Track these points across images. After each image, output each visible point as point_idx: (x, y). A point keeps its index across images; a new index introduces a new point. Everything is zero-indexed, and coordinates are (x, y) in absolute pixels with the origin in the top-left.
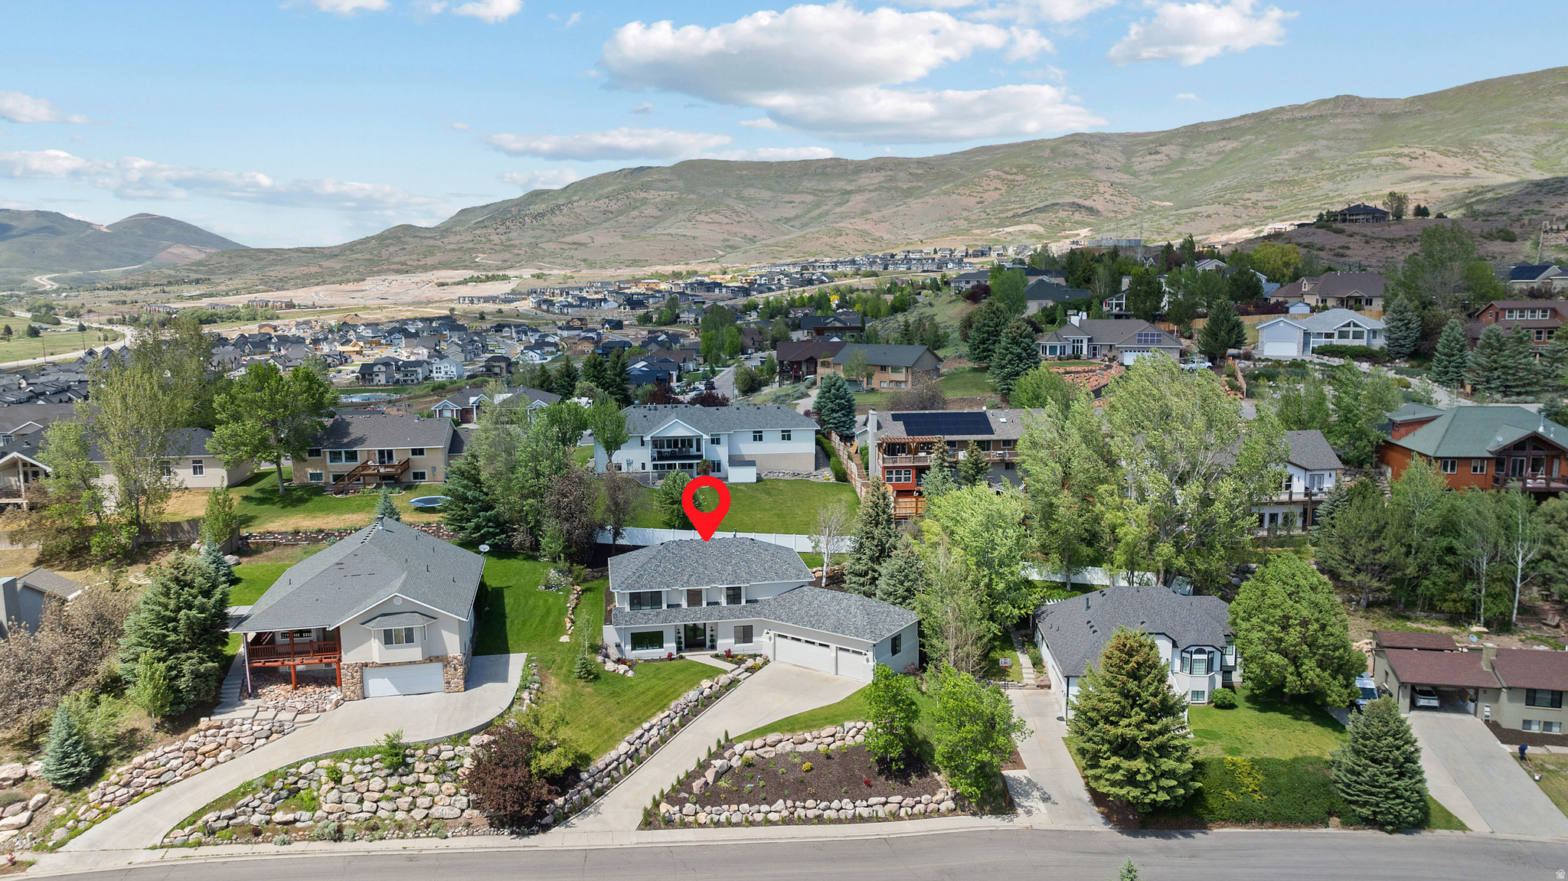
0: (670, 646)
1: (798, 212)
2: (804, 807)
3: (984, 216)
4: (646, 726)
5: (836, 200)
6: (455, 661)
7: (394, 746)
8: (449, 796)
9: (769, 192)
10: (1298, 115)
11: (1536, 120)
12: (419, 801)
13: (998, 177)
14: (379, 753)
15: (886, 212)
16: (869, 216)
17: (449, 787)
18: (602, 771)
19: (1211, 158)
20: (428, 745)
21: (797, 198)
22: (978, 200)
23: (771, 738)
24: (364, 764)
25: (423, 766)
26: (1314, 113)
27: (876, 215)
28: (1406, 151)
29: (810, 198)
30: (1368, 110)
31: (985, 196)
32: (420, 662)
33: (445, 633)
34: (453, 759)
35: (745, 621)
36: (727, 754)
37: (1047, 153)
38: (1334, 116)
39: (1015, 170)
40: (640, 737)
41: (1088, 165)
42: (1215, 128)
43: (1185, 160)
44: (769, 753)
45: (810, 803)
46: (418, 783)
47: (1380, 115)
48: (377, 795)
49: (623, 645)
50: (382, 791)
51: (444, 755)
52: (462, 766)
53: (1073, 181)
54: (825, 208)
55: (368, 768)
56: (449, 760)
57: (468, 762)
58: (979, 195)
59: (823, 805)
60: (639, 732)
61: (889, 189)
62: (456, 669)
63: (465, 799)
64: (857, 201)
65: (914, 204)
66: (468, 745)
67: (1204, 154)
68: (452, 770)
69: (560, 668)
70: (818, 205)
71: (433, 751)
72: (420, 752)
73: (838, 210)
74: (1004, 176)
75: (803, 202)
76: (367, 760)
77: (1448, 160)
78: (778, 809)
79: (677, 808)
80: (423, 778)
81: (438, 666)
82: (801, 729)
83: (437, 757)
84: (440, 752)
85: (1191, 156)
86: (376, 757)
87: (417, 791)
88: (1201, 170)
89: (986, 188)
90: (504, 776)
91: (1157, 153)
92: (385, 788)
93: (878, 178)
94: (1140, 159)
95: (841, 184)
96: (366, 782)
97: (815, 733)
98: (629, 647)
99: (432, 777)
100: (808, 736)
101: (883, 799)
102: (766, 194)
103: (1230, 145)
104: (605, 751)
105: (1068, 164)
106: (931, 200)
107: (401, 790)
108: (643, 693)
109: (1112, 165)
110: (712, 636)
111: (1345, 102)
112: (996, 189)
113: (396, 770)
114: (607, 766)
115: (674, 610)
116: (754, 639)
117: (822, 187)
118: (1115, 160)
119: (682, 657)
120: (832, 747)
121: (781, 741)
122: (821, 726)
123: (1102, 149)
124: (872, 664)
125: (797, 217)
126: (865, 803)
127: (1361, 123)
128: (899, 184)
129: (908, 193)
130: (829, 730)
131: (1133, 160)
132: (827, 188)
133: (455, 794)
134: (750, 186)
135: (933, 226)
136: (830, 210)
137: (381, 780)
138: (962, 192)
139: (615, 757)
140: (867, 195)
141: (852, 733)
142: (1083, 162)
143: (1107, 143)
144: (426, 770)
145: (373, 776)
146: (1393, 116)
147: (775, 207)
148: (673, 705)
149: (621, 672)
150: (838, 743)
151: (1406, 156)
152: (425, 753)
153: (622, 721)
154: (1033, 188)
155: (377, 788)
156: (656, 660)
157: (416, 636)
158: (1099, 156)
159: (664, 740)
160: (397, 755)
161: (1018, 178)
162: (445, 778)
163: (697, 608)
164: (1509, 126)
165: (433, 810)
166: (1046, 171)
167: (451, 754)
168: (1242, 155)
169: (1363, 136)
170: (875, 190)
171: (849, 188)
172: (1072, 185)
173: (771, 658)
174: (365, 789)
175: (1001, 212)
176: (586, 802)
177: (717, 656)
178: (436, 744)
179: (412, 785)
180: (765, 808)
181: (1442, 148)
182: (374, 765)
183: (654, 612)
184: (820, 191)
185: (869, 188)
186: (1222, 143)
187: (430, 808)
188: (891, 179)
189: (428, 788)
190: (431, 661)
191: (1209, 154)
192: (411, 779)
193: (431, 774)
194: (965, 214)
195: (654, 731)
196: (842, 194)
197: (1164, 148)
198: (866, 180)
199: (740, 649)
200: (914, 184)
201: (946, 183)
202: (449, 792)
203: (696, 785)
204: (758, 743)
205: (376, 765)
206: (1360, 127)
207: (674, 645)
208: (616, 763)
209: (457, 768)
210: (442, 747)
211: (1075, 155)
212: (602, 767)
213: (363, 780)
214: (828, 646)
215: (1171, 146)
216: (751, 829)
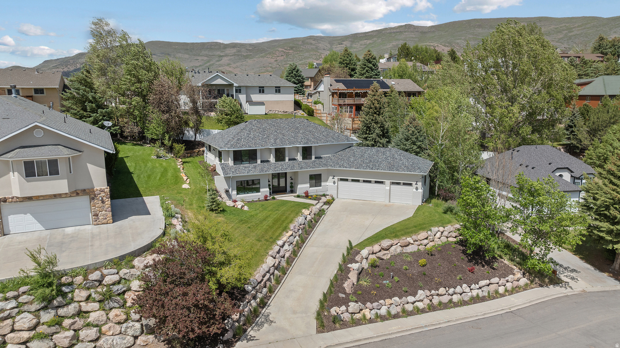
0: (265, 191)
1: (201, 64)
2: (438, 295)
3: (278, 66)
4: (280, 243)
5: (217, 59)
6: (103, 194)
7: (46, 275)
8: (119, 323)
9: (187, 55)
10: (392, 31)
11: (471, 36)
12: (82, 334)
13: (283, 51)
14: (26, 284)
15: (238, 64)
16: (231, 66)
17: (117, 313)
18: (260, 282)
19: (362, 46)
20: (86, 271)
21: (200, 58)
22: (275, 60)
23: (385, 243)
24: (6, 299)
25: (84, 294)
26: (398, 30)
27: (234, 65)
28: (432, 44)
29: (205, 58)
30: (416, 30)
31: (278, 58)
32: (66, 195)
33: (90, 167)
34: (119, 282)
35: (315, 170)
36: (358, 258)
37: (300, 43)
38: (405, 32)
39: (289, 49)
40: (278, 252)
41: (316, 48)
42: (363, 35)
43: (352, 47)
44: (387, 256)
45: (442, 290)
46: (80, 313)
47: (420, 32)
48: (26, 335)
49: (230, 190)
50: (34, 328)
51: (108, 280)
52: (129, 289)
53: (312, 53)
54: (212, 62)
55: (13, 303)
56: (114, 284)
57: (135, 285)
58: (275, 58)
59: (451, 291)
60: (277, 248)
61: (238, 55)
62: (103, 202)
63: (138, 325)
64: (225, 60)
65: (250, 61)
66: (133, 267)
67: (359, 45)
68: (119, 295)
69: (191, 205)
70: (209, 61)
71: (95, 276)
72: (79, 279)
73: (218, 63)
74: (285, 51)
75: (202, 60)
76: (11, 294)
77: (445, 48)
78: (421, 298)
79: (343, 308)
80: (85, 307)
81: (84, 200)
82: (403, 235)
83: (100, 282)
84: (103, 276)
85: (354, 45)
86: (23, 289)
87: (80, 322)
88: (358, 51)
89: (278, 55)
90: (185, 294)
91: (342, 44)
92: (38, 324)
93: (234, 50)
94: (336, 46)
95: (219, 53)
96: (9, 321)
97: (415, 237)
98: (235, 192)
99: (96, 305)
100: (410, 240)
101: (487, 282)
102: (187, 56)
103: (368, 42)
104: (257, 265)
105: (309, 47)
106: (256, 60)
107: (59, 324)
108: (264, 220)
109: (326, 48)
110: (291, 183)
111: (409, 27)
112: (282, 56)
113: (50, 301)
114: (264, 276)
115: (265, 164)
116: (323, 184)
117: (210, 54)
118: (326, 46)
119: (274, 198)
120: (428, 246)
121: (392, 246)
122: (416, 232)
123: (321, 42)
124: (420, 190)
125: (200, 66)
126: (477, 286)
127: (415, 35)
128: (243, 53)
129: (246, 57)
130: (423, 235)
131: (333, 46)
132: (213, 54)
133: (126, 320)
134: (180, 52)
135: (258, 69)
136: (214, 63)
137: (31, 316)
138: (268, 57)
139: (267, 269)
140: (229, 58)
141: (438, 235)
142: (314, 47)
143: (323, 40)
144: (88, 298)
145: (19, 313)
146: (425, 33)
147: (191, 62)
148: (292, 226)
149: (239, 207)
150: (431, 244)
151: (432, 46)
152: (86, 278)
153: (259, 240)
154: (297, 56)
155: (26, 326)
156: (256, 201)
157: (62, 167)
158: (320, 45)
159: (295, 253)
160: (50, 285)
161: (290, 51)
162: (112, 304)
163: (282, 163)
164: (463, 38)
165: (101, 342)
166: (301, 49)
167: (116, 278)
168: (373, 45)
169: (415, 39)
170: (233, 55)
171: (222, 54)
172: (312, 55)
173: (335, 196)
174: (9, 329)
175: (285, 64)
176: (255, 313)
177: (298, 196)
178: (97, 269)
179: (73, 316)
180: (411, 299)
181: (443, 44)
182: (21, 299)
183: (252, 165)
184: (210, 55)
185: (230, 54)
186: (365, 41)
187: (97, 340)
188: (239, 51)
189: (93, 317)
190: (78, 194)
191: (361, 45)
192: (72, 309)
193: (94, 301)
194: (270, 65)
195: (286, 247)
196: (219, 57)
197: (344, 42)
198: (229, 51)
199: (313, 191)
200: (249, 53)
201: (262, 53)
202: (118, 319)
203: (347, 286)
204: (376, 248)
205: (22, 299)
206: (414, 36)
207: (268, 189)
208: (268, 275)
209: (124, 293)
210: (105, 272)
211: (311, 44)
212: (259, 280)
213: (6, 318)
214: (381, 183)
215: (347, 42)
216: (410, 318)
